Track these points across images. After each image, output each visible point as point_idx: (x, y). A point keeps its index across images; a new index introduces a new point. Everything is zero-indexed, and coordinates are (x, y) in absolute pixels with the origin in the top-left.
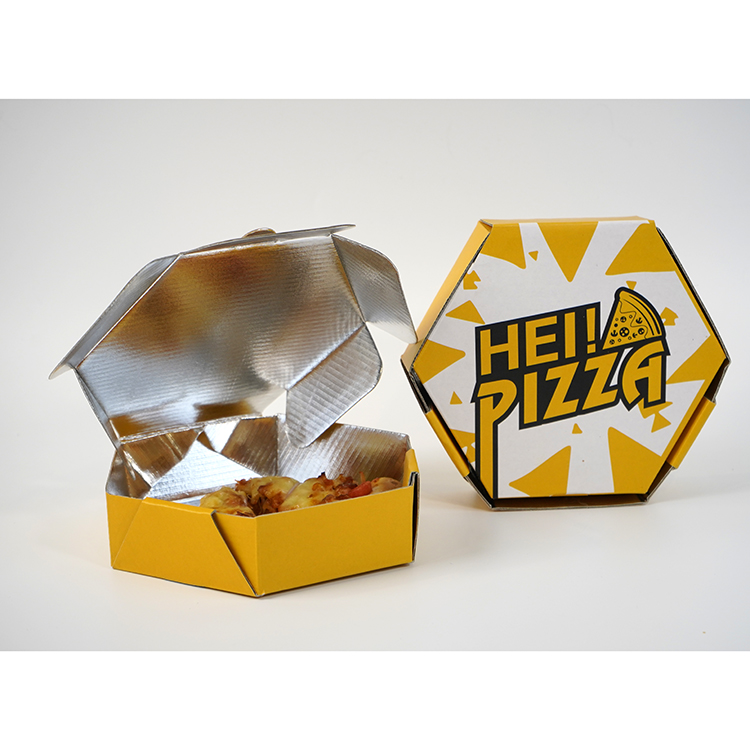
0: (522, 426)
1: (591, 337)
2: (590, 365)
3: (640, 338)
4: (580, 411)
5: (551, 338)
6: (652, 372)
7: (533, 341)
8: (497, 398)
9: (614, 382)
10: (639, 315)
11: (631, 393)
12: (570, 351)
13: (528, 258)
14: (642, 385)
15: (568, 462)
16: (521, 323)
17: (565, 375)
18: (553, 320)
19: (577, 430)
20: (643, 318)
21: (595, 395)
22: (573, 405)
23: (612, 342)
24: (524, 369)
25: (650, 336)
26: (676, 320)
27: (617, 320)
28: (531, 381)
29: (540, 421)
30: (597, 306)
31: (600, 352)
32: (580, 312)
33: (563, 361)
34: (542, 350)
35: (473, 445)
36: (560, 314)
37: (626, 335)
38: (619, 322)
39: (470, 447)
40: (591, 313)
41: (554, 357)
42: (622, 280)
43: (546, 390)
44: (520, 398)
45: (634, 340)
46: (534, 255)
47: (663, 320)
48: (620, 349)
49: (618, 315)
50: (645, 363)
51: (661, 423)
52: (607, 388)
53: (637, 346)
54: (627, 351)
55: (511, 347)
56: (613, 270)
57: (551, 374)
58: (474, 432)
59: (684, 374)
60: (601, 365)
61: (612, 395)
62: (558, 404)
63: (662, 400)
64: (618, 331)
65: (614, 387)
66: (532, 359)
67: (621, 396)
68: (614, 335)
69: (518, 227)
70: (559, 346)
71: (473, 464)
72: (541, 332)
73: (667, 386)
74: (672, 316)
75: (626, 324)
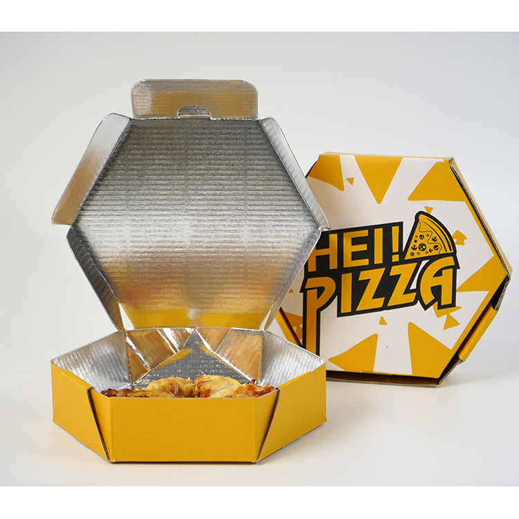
0: (340, 314)
1: (395, 249)
2: (395, 271)
3: (435, 253)
4: (385, 307)
5: (363, 247)
6: (445, 281)
7: (349, 248)
8: (320, 290)
9: (414, 286)
10: (434, 235)
11: (428, 296)
12: (378, 259)
13: (346, 183)
14: (437, 291)
15: (376, 347)
16: (340, 233)
17: (374, 277)
18: (365, 233)
19: (382, 322)
20: (438, 238)
21: (398, 296)
22: (380, 302)
23: (412, 254)
24: (342, 270)
25: (443, 252)
26: (465, 241)
27: (416, 237)
28: (347, 279)
29: (354, 312)
30: (400, 224)
31: (403, 261)
32: (387, 228)
33: (372, 266)
34: (356, 256)
35: (301, 326)
36: (371, 229)
37: (424, 250)
38: (418, 239)
39: (298, 327)
40: (395, 230)
41: (365, 262)
42: (421, 206)
43: (359, 289)
44: (338, 293)
45: (430, 254)
46: (351, 180)
47: (455, 241)
48: (419, 261)
49: (417, 233)
50: (439, 274)
51: (451, 323)
52: (408, 291)
53: (432, 259)
54: (424, 263)
55: (332, 252)
56: (414, 197)
57: (363, 276)
58: (302, 315)
59: (472, 285)
60: (404, 272)
61: (411, 297)
62: (367, 300)
63: (453, 305)
64: (417, 246)
65: (413, 291)
66: (349, 262)
67: (419, 298)
68: (414, 249)
69: (339, 159)
70: (369, 254)
71: (301, 341)
72: (355, 241)
73: (457, 293)
74: (462, 238)
75: (424, 241)
